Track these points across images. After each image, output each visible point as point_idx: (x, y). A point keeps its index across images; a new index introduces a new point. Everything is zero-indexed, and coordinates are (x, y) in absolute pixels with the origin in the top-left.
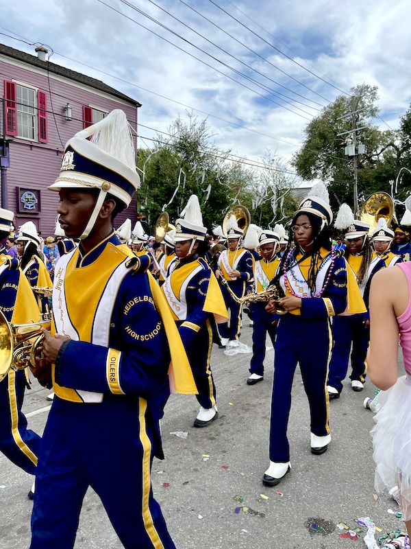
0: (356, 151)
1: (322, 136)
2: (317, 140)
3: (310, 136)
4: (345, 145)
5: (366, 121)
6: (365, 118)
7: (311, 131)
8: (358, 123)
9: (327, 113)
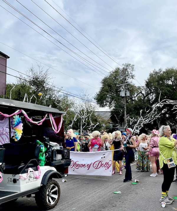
0: (126, 94)
1: (109, 86)
2: (107, 88)
3: (103, 85)
4: (120, 91)
5: (130, 80)
6: (129, 79)
7: (103, 83)
8: (126, 81)
9: (111, 74)
